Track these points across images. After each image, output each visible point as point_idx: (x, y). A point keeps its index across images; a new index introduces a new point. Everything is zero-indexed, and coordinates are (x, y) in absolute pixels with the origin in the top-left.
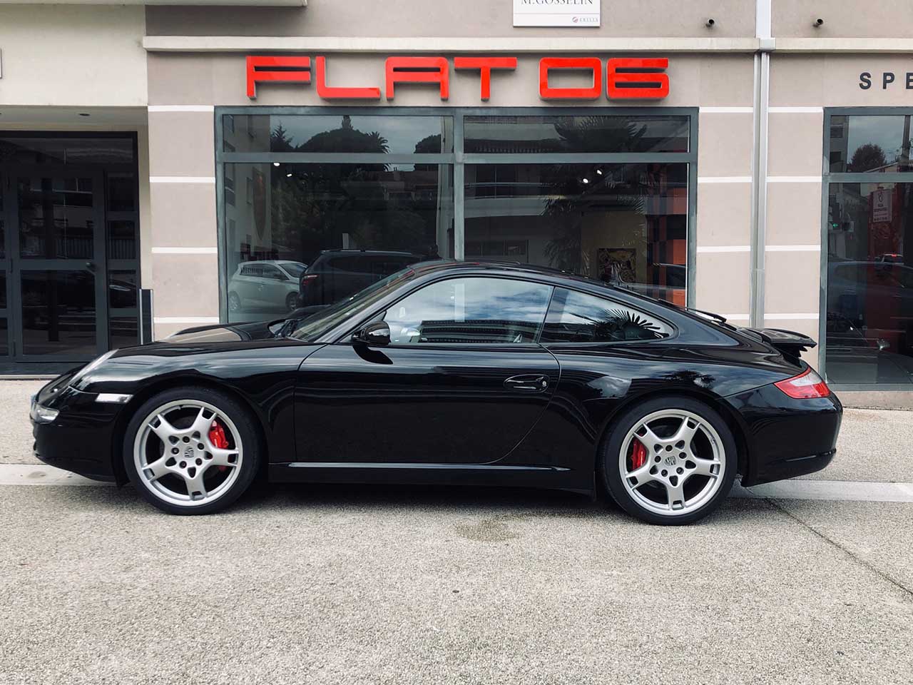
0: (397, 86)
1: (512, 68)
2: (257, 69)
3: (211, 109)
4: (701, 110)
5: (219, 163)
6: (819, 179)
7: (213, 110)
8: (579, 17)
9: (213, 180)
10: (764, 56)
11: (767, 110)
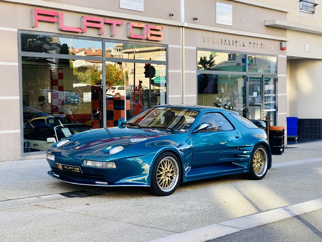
2: (38, 14)
3: (16, 30)
4: (169, 46)
5: (20, 56)
6: (195, 72)
7: (17, 31)
8: (138, 7)
9: (17, 64)
10: (183, 28)
11: (184, 47)
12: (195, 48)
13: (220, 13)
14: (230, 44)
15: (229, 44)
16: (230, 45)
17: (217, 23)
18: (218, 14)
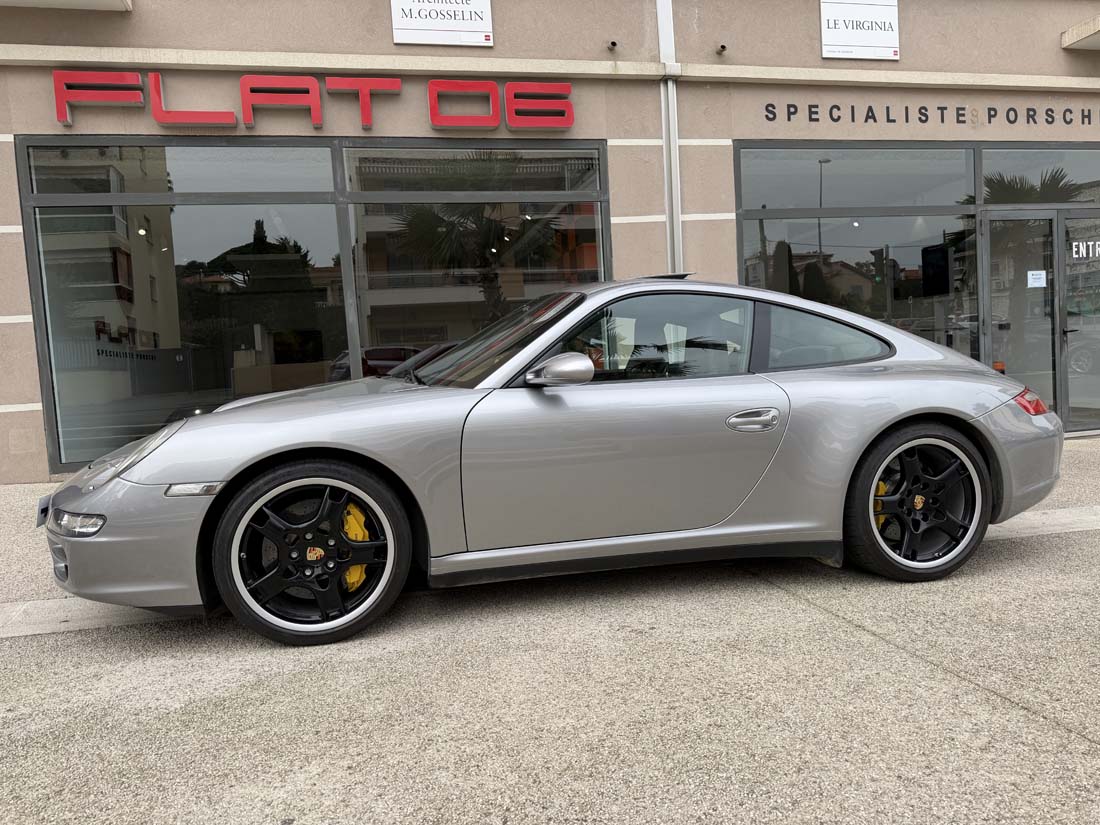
0: (256, 110)
1: (396, 91)
2: (70, 87)
3: (10, 138)
4: (610, 142)
5: (27, 207)
6: (733, 216)
7: (12, 140)
9: (19, 229)
10: (670, 84)
11: (677, 142)
12: (729, 142)
13: (841, 24)
14: (891, 118)
15: (889, 120)
16: (894, 121)
17: (824, 56)
18: (832, 25)
